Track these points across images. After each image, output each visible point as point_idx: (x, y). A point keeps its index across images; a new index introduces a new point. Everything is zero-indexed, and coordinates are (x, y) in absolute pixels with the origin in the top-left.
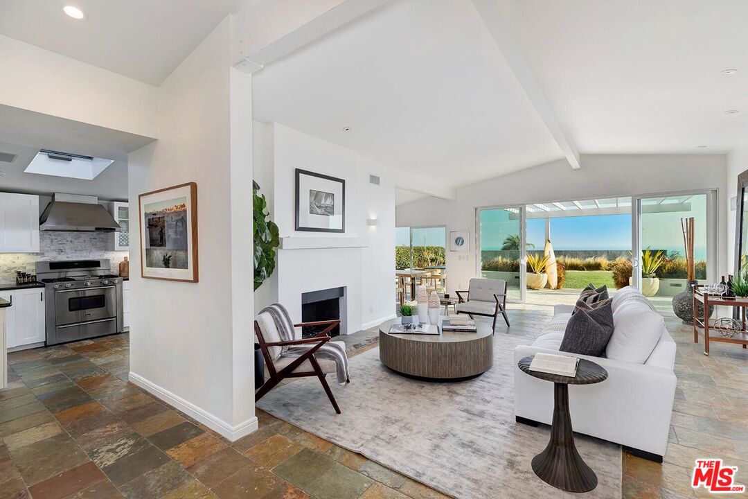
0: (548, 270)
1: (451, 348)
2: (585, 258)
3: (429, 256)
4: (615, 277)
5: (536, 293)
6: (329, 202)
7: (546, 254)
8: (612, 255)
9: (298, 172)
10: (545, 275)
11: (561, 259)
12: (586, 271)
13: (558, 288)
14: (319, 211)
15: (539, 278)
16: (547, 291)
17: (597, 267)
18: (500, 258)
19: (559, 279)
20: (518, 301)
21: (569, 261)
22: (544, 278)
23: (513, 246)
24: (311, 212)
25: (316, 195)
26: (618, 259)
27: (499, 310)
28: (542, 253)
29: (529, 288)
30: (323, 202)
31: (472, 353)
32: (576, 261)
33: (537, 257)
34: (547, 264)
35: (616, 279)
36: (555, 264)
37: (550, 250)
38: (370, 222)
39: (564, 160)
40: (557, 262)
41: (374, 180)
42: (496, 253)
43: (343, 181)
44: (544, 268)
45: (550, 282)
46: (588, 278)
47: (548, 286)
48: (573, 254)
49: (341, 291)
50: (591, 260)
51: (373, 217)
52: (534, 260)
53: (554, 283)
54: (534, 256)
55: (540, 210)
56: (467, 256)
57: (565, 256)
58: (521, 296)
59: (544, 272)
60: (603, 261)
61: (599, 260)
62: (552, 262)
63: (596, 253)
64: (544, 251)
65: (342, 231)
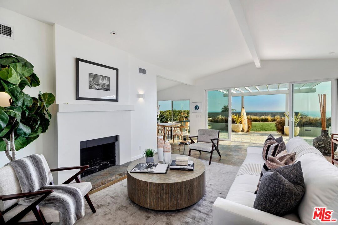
0: (243, 122)
1: (171, 188)
2: (260, 116)
3: (184, 115)
4: (277, 126)
5: (237, 134)
6: (105, 82)
7: (242, 114)
8: (273, 114)
9: (78, 60)
10: (242, 125)
11: (249, 116)
12: (261, 123)
13: (248, 131)
14: (97, 87)
15: (238, 126)
16: (243, 133)
17: (266, 120)
18: (220, 116)
19: (249, 127)
20: (227, 140)
21: (253, 117)
22: (241, 126)
23: (226, 110)
24: (90, 87)
25: (94, 77)
26: (276, 117)
27: (214, 148)
28: (240, 114)
29: (233, 131)
30: (100, 81)
31: (187, 190)
32: (257, 117)
33: (237, 116)
34: (242, 119)
35: (277, 127)
36: (247, 119)
37: (244, 112)
38: (139, 96)
39: (253, 63)
40: (247, 118)
41: (143, 71)
42: (218, 114)
43: (117, 70)
44: (241, 121)
45: (244, 129)
46: (262, 126)
47: (243, 130)
48: (255, 114)
49: (116, 138)
50: (263, 117)
51: (141, 93)
52: (236, 117)
53: (246, 129)
54: (236, 115)
55: (240, 92)
56: (201, 116)
57: (251, 115)
58: (229, 137)
59: (241, 123)
60: (269, 118)
61: (267, 117)
62: (245, 118)
63: (266, 114)
64: (241, 113)
65: (116, 100)
